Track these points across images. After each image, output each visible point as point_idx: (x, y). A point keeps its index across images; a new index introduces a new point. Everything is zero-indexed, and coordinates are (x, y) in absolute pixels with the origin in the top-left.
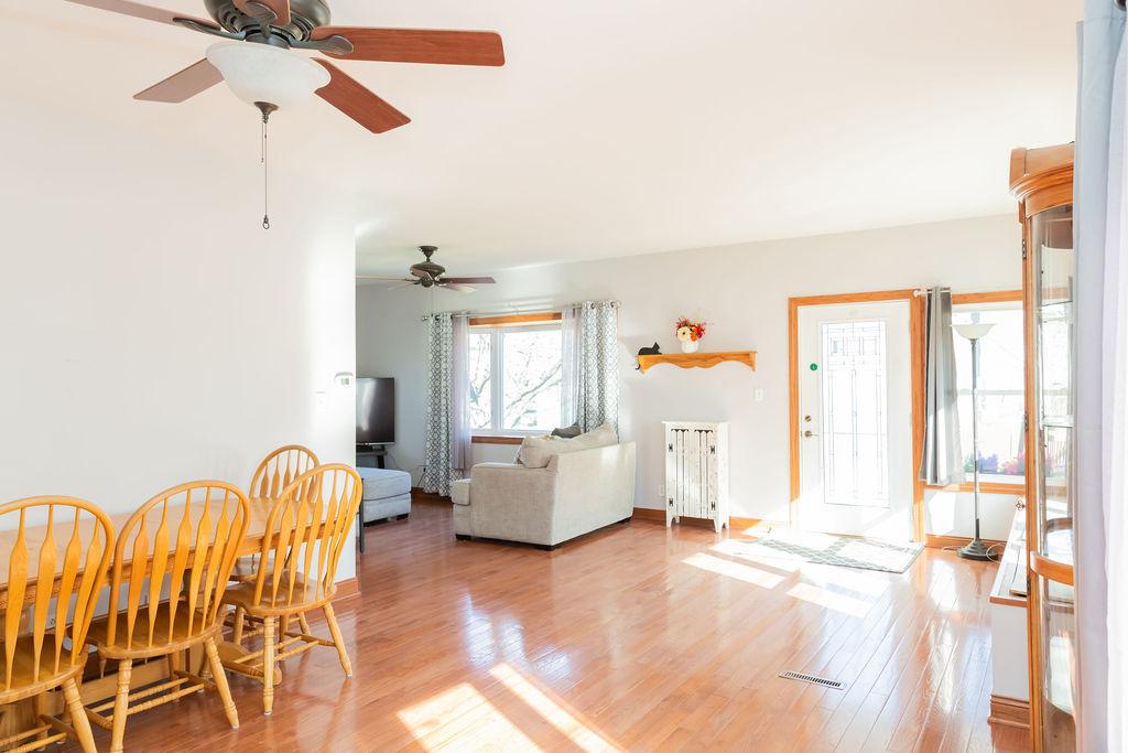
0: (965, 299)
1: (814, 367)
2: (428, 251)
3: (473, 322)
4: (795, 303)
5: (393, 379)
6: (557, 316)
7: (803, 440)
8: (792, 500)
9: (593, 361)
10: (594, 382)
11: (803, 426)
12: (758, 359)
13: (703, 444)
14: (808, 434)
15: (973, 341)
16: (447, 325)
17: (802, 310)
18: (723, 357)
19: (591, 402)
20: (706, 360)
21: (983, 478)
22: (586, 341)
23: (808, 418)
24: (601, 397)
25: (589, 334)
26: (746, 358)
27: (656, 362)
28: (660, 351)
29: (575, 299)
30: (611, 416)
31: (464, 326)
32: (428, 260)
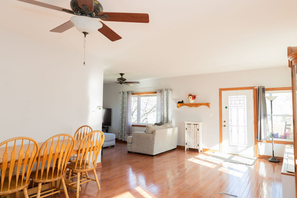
0: (269, 89)
1: (226, 107)
2: (122, 74)
3: (133, 94)
4: (221, 90)
5: (111, 109)
6: (156, 93)
7: (223, 128)
8: (220, 143)
9: (165, 105)
10: (165, 111)
11: (223, 124)
12: (210, 105)
13: (195, 128)
14: (225, 126)
15: (271, 101)
16: (126, 95)
17: (223, 92)
18: (201, 104)
19: (165, 116)
20: (196, 105)
21: (275, 139)
22: (163, 99)
23: (225, 122)
24: (167, 115)
25: (164, 97)
26: (208, 105)
27: (182, 105)
28: (184, 102)
29: (161, 88)
30: (170, 120)
31: (130, 95)
32: (122, 77)
